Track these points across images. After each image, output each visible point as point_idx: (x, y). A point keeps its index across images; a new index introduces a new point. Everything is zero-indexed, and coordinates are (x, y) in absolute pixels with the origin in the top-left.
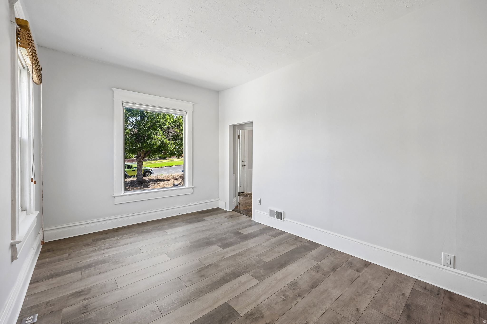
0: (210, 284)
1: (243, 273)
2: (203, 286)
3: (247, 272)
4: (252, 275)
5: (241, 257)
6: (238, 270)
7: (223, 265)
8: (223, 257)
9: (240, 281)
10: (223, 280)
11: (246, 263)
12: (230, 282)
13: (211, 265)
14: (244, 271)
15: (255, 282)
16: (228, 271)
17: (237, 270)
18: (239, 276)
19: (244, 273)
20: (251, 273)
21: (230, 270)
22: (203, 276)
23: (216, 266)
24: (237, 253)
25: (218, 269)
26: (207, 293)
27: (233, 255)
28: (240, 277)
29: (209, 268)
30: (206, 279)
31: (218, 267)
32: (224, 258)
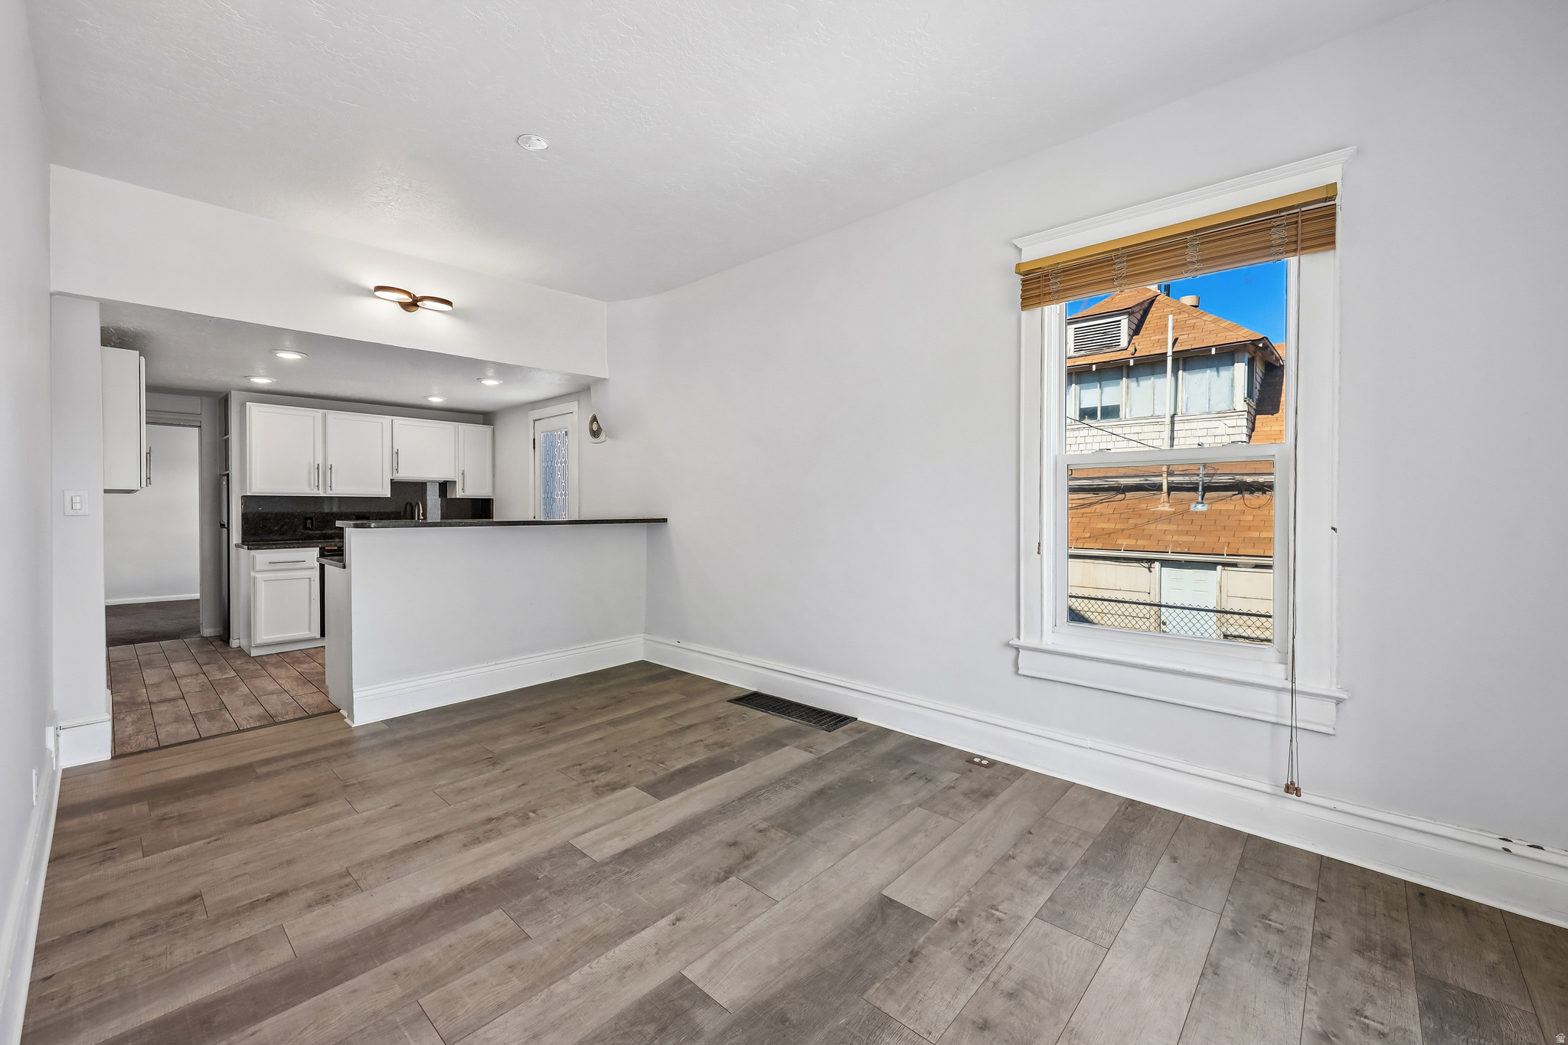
0: (704, 827)
1: (611, 862)
2: (722, 823)
3: (596, 865)
4: (585, 855)
5: (599, 930)
6: (623, 869)
7: (674, 883)
8: (678, 920)
9: (624, 839)
10: (671, 840)
11: (589, 898)
12: (652, 834)
13: (718, 881)
14: (605, 868)
15: (580, 843)
16: (657, 865)
17: (627, 870)
18: (626, 852)
19: (608, 861)
20: (583, 863)
21: (651, 868)
22: (731, 845)
23: (699, 879)
24: (610, 954)
25: (692, 867)
26: (709, 812)
27: (632, 933)
28: (622, 849)
29: (721, 869)
30: (718, 838)
31: (693, 875)
32: (672, 917)
